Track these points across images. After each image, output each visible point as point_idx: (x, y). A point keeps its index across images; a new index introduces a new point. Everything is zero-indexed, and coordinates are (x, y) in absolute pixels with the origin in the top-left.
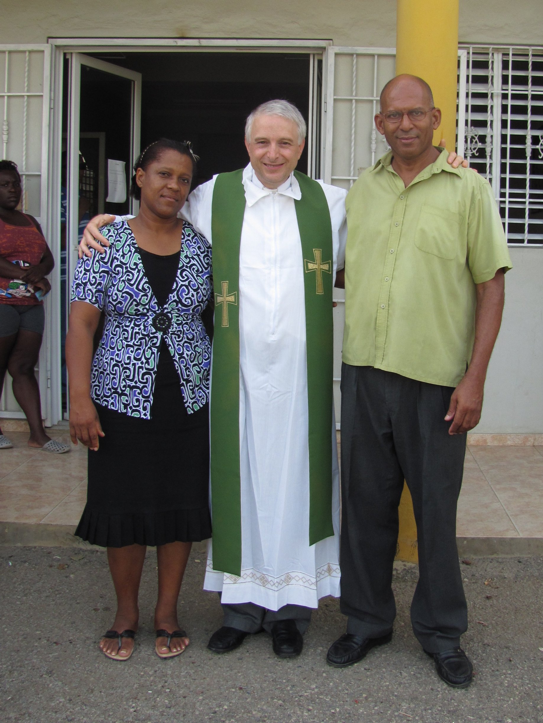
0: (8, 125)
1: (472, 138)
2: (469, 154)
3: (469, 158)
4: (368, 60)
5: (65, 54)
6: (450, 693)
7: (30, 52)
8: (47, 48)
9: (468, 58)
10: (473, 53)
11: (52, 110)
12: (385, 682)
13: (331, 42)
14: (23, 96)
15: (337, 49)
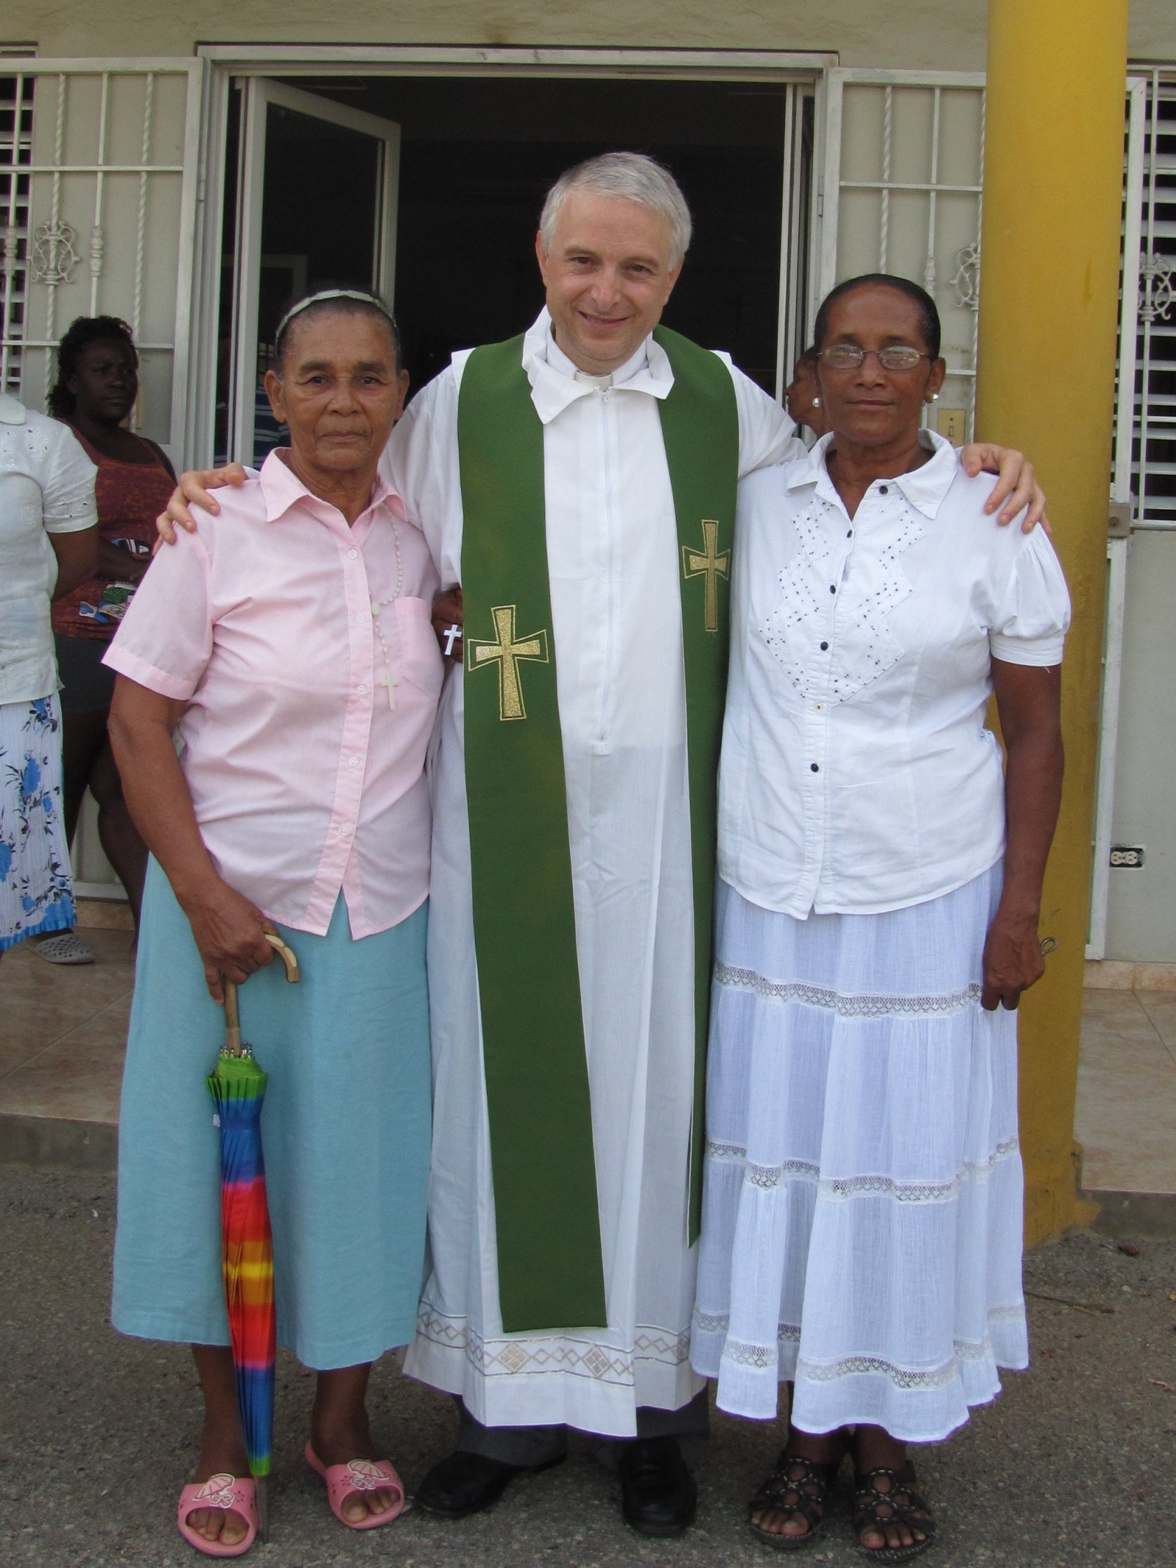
0: (104, 237)
1: (1157, 279)
2: (1150, 315)
3: (1148, 325)
4: (920, 99)
5: (232, 80)
6: (1087, 1533)
7: (156, 75)
8: (194, 67)
9: (1150, 95)
10: (1161, 85)
11: (202, 205)
12: (939, 1502)
13: (834, 56)
14: (138, 173)
15: (848, 75)
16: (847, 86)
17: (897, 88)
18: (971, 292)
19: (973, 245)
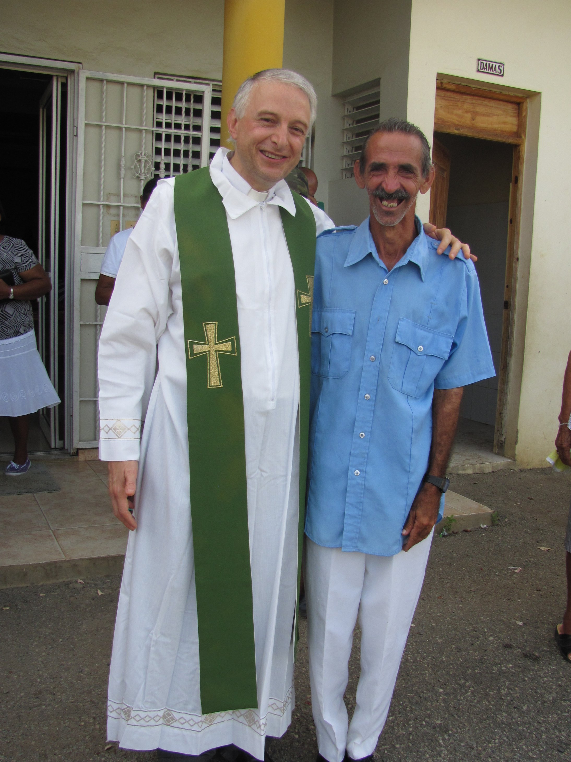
4: (118, 87)
13: (80, 65)
15: (88, 74)
16: (88, 79)
17: (109, 81)
18: (139, 171)
19: (140, 152)
